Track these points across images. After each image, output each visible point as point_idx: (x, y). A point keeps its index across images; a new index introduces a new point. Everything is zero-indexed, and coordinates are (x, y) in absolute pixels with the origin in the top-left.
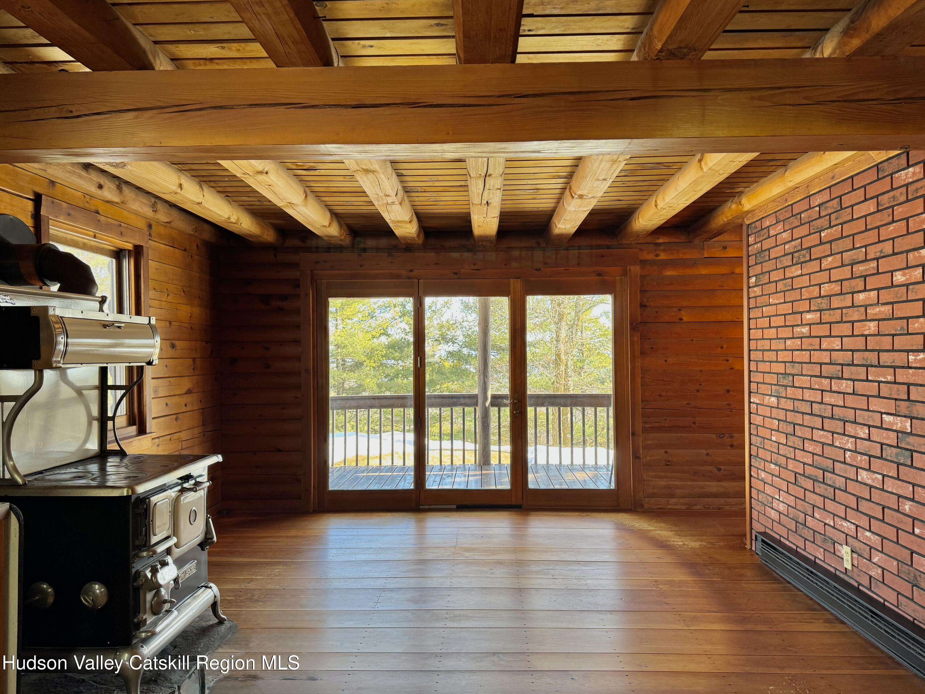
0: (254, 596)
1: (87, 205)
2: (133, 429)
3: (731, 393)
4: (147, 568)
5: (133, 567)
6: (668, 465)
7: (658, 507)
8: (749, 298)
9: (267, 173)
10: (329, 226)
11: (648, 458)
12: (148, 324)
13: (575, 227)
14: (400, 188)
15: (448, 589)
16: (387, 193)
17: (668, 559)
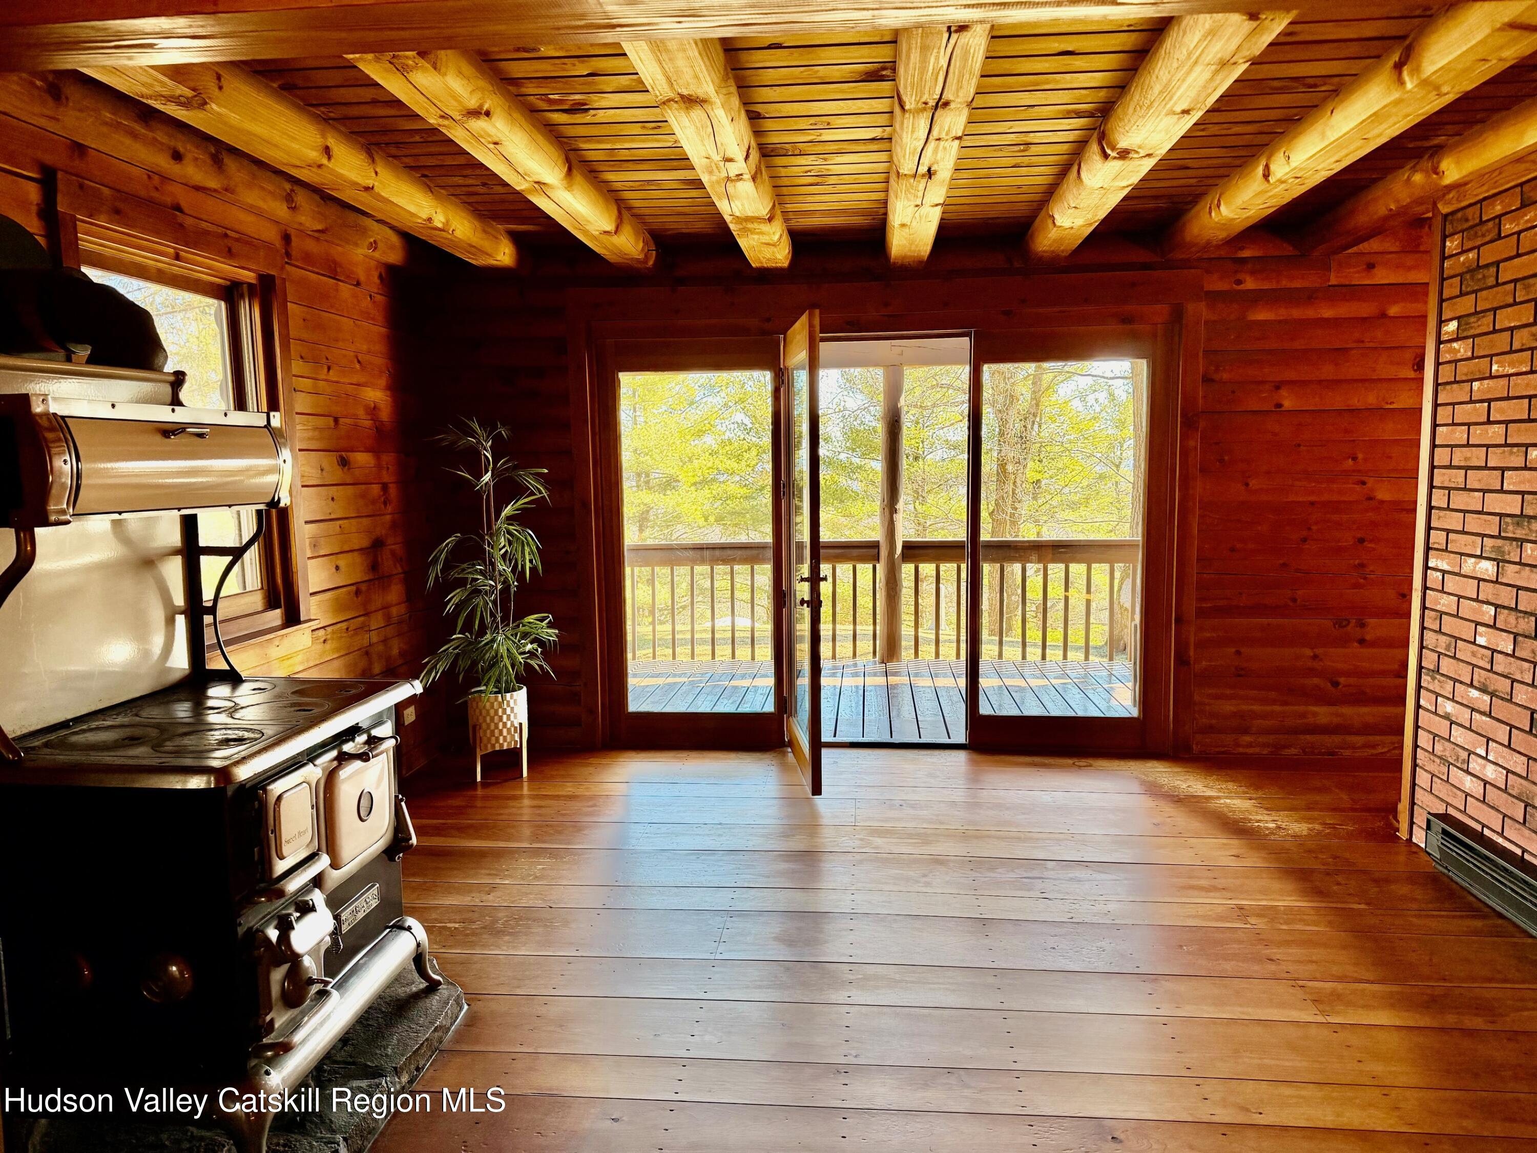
0: (497, 921)
1: (156, 195)
2: (275, 616)
3: (1365, 543)
4: (268, 923)
5: (240, 924)
6: (1240, 676)
7: (1217, 749)
8: (1438, 364)
9: (488, 114)
10: (616, 233)
11: (1204, 663)
12: (265, 427)
13: (1091, 224)
14: (753, 144)
15: (850, 916)
16: (729, 155)
17: (1254, 860)
